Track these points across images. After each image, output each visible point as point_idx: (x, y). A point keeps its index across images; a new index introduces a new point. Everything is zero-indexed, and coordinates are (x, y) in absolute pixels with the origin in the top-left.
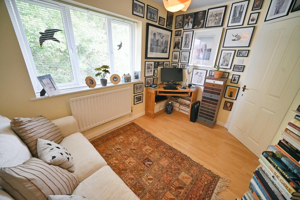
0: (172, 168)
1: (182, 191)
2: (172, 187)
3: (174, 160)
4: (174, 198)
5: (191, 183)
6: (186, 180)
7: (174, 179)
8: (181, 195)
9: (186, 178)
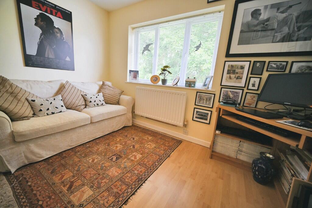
0: (102, 179)
1: (65, 189)
2: (76, 178)
3: (116, 183)
4: (63, 180)
5: (69, 202)
6: (79, 196)
7: (86, 181)
8: (62, 186)
9: (82, 196)
